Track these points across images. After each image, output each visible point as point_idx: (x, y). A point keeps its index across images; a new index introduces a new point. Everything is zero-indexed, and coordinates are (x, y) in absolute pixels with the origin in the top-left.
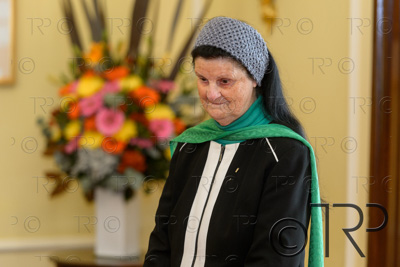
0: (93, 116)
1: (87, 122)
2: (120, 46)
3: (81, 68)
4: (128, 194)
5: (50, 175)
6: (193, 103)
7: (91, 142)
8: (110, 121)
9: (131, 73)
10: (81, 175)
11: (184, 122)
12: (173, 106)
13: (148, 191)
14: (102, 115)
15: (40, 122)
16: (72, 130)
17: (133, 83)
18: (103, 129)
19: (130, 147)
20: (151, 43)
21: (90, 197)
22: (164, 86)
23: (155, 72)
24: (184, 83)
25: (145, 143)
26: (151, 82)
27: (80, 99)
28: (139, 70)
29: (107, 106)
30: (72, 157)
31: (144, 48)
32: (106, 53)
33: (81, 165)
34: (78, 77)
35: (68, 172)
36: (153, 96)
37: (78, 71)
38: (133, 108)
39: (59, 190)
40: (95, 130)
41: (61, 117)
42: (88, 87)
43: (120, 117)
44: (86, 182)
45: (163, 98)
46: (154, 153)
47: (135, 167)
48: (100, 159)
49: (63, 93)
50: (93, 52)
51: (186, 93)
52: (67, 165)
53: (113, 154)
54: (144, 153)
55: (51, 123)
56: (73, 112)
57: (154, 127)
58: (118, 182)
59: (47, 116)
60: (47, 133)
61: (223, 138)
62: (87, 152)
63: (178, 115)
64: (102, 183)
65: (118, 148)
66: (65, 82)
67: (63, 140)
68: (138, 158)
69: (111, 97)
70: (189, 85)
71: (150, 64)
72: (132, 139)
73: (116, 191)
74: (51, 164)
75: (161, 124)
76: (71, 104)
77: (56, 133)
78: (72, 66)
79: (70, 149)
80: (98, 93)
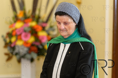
0: (20, 35)
1: (19, 37)
2: (29, 11)
3: (16, 19)
4: (32, 60)
5: (6, 54)
6: (54, 30)
7: (20, 43)
8: (26, 36)
9: (33, 20)
10: (16, 54)
11: (50, 37)
12: (47, 31)
13: (38, 59)
14: (23, 34)
15: (3, 36)
16: (13, 39)
17: (33, 24)
18: (24, 39)
19: (32, 45)
20: (40, 11)
21: (19, 61)
22: (44, 25)
23: (41, 20)
25: (38, 44)
26: (40, 23)
27: (16, 29)
28: (36, 19)
29: (25, 31)
30: (13, 48)
31: (37, 12)
32: (25, 14)
34: (15, 22)
35: (12, 53)
36: (40, 28)
37: (15, 20)
38: (34, 32)
39: (9, 59)
40: (21, 39)
41: (10, 35)
42: (19, 25)
43: (29, 35)
44: (18, 56)
45: (43, 29)
46: (41, 47)
47: (34, 51)
48: (23, 49)
49: (10, 27)
50: (20, 14)
51: (51, 27)
52: (12, 51)
53: (27, 47)
54: (37, 47)
55: (6, 37)
56: (14, 33)
57: (40, 38)
58: (29, 56)
59: (5, 35)
60: (5, 40)
61: (65, 42)
62: (18, 47)
63: (49, 34)
64: (23, 57)
65: (29, 45)
66: (11, 23)
67: (10, 42)
68: (35, 48)
69: (26, 28)
70: (52, 24)
71: (39, 17)
72: (33, 43)
73: (28, 59)
74: (6, 51)
75: (43, 37)
76: (13, 31)
77: (8, 40)
78: (13, 18)
79: (13, 45)
80: (22, 27)
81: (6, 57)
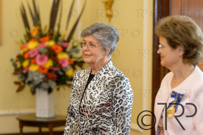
0: (34, 58)
1: (32, 60)
2: (46, 27)
3: (29, 37)
4: (50, 90)
5: (16, 83)
6: (77, 52)
7: (33, 68)
8: (42, 59)
9: (51, 39)
10: (30, 83)
11: (73, 60)
12: (69, 53)
13: (58, 89)
14: (38, 57)
15: (12, 60)
16: (25, 64)
17: (51, 44)
18: (39, 63)
19: (50, 70)
20: (59, 26)
21: (33, 92)
22: (65, 44)
23: (60, 39)
24: (73, 44)
25: (57, 69)
26: (59, 43)
27: (29, 50)
29: (40, 53)
30: (26, 75)
31: (56, 28)
32: (40, 31)
33: (29, 79)
34: (28, 41)
35: (24, 82)
36: (60, 49)
37: (27, 38)
38: (51, 54)
39: (20, 89)
40: (35, 63)
41: (21, 58)
42: (32, 45)
43: (46, 58)
44: (32, 85)
45: (64, 50)
46: (61, 73)
47: (53, 79)
48: (38, 76)
49: (21, 48)
50: (34, 30)
51: (74, 47)
52: (23, 79)
53: (43, 74)
54: (56, 73)
55: (17, 61)
56: (26, 56)
57: (60, 62)
58: (45, 85)
59: (15, 58)
60: (15, 65)
62: (32, 73)
63: (71, 57)
64: (38, 86)
65: (45, 71)
66: (23, 43)
67: (22, 68)
69: (42, 49)
70: (75, 44)
71: (59, 35)
72: (51, 67)
73: (45, 89)
74: (17, 78)
75: (63, 61)
76: (25, 53)
77: (19, 65)
78: (25, 36)
79: (24, 72)
80: (36, 47)
81: (17, 87)
